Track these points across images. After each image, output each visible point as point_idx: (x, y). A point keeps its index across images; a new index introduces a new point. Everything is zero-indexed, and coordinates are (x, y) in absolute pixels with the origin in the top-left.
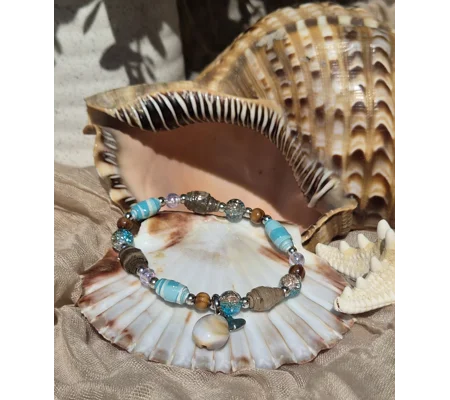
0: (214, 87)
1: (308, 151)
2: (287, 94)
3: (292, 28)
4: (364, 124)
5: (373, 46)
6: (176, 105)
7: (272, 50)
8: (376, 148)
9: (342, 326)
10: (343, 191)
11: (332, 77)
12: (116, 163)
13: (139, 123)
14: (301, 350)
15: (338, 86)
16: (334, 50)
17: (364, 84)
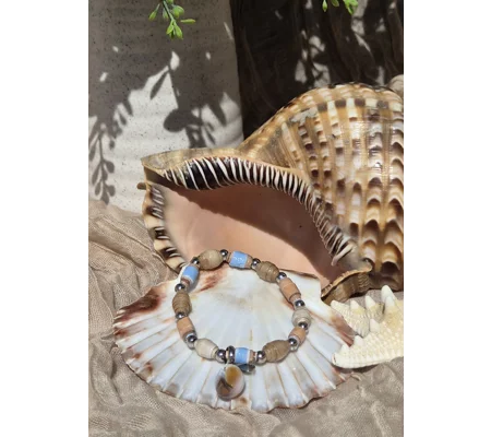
0: (252, 155)
1: (330, 217)
2: (314, 166)
3: (323, 108)
4: (379, 198)
5: (394, 128)
6: (218, 169)
7: (304, 126)
8: (389, 220)
9: (338, 377)
10: (360, 256)
11: (354, 154)
12: (162, 216)
13: (184, 183)
14: (296, 395)
15: (358, 163)
16: (357, 130)
17: (381, 162)
